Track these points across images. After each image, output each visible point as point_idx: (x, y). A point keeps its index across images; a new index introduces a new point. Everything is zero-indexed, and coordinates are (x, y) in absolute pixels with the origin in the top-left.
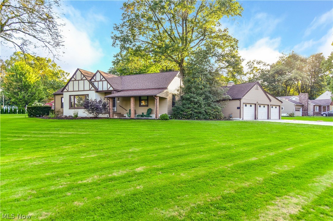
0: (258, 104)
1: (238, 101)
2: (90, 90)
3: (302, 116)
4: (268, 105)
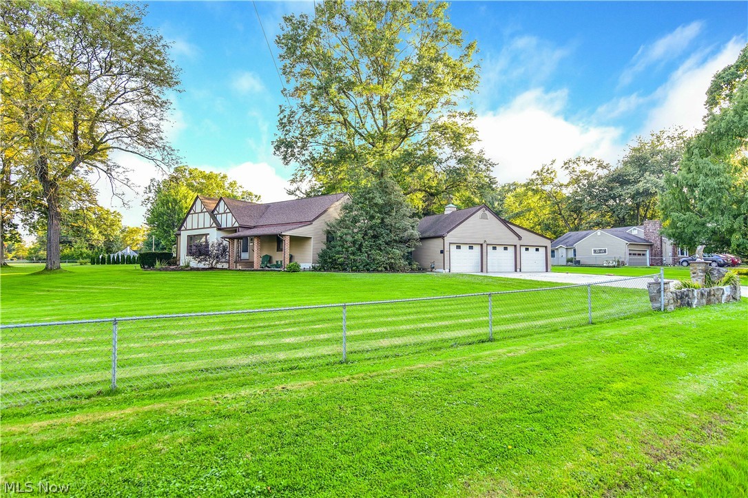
0: (487, 244)
1: (441, 240)
2: (211, 227)
3: (651, 265)
4: (516, 246)
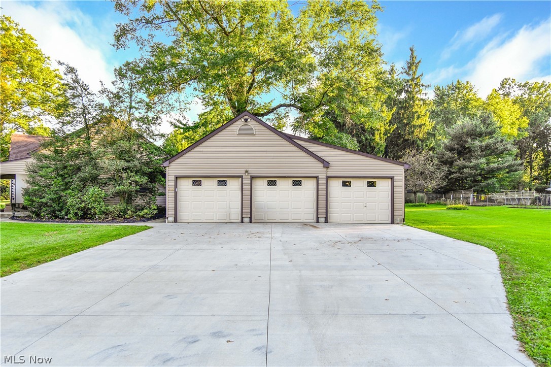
0: (252, 178)
4: (317, 177)
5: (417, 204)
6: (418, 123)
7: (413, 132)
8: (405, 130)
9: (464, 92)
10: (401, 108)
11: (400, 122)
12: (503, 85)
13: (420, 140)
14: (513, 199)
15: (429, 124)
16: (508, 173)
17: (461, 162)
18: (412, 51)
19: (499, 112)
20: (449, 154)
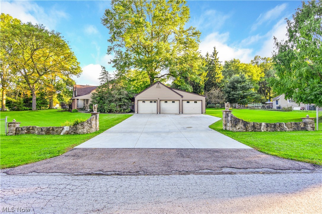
0: (160, 100)
4: (179, 100)
5: (216, 108)
6: (218, 76)
7: (215, 80)
8: (212, 79)
9: (237, 63)
10: (211, 71)
11: (211, 76)
12: (255, 59)
13: (219, 83)
14: (256, 106)
15: (221, 77)
16: (251, 96)
17: (232, 93)
18: (214, 48)
19: (251, 71)
20: (228, 89)
